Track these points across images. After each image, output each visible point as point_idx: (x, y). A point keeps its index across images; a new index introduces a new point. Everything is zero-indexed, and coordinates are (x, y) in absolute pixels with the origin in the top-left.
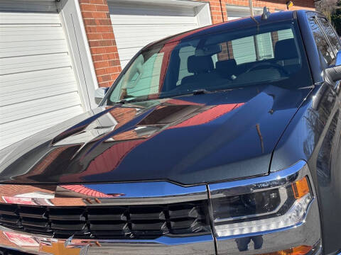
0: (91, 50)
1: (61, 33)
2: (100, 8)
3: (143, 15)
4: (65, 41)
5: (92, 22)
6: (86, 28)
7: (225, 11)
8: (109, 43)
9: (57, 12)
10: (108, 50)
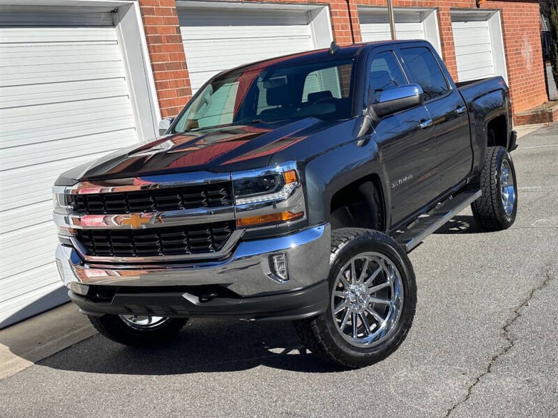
0: (154, 75)
1: (117, 52)
2: (169, 21)
3: (228, 25)
4: (122, 64)
5: (158, 40)
6: (149, 47)
7: (355, 17)
8: (178, 66)
9: (113, 25)
10: (176, 75)
